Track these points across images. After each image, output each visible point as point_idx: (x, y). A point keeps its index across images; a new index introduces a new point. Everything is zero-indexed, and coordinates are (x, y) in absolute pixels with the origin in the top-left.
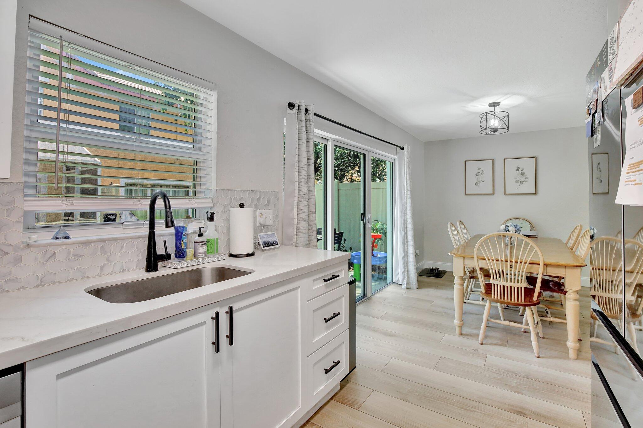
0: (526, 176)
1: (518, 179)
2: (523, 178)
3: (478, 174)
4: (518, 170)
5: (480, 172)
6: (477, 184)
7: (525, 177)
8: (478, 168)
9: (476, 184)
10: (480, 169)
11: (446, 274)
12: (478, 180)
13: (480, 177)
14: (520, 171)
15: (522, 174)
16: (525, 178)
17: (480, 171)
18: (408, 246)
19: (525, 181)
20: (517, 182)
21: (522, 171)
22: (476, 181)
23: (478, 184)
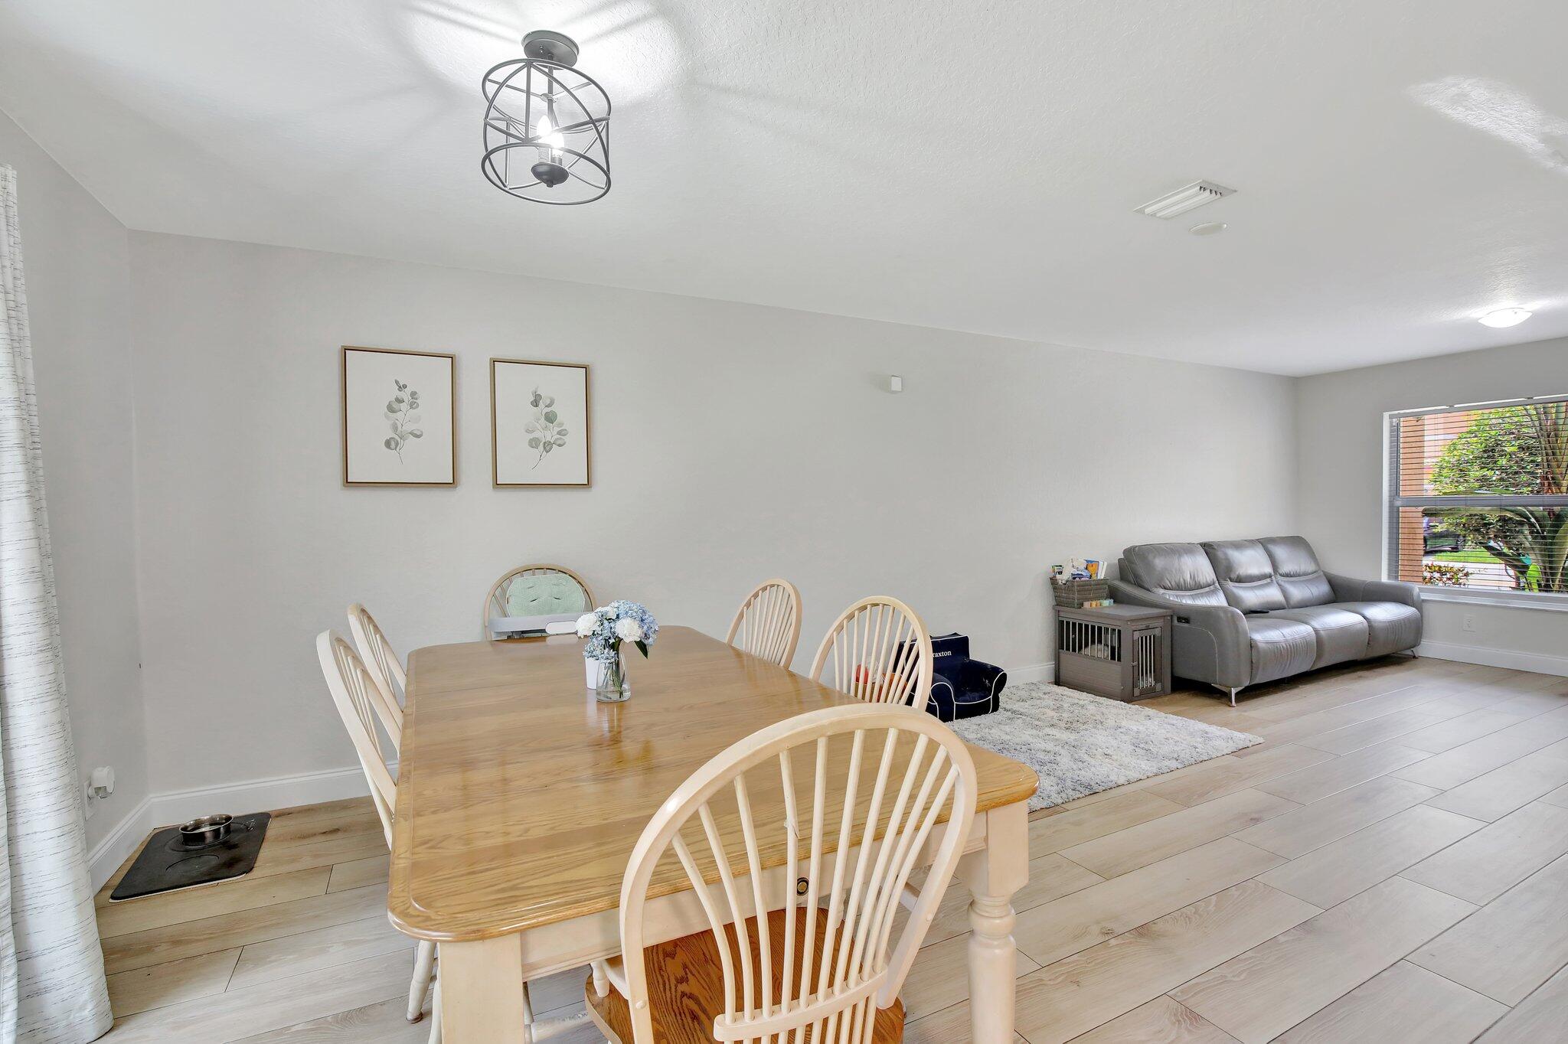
0: (560, 425)
1: (536, 435)
2: (550, 435)
3: (395, 406)
4: (535, 403)
5: (403, 400)
6: (393, 445)
7: (557, 429)
8: (397, 382)
9: (388, 444)
10: (405, 386)
11: (273, 829)
12: (395, 428)
13: (404, 415)
14: (542, 408)
15: (550, 418)
16: (559, 433)
17: (405, 395)
18: (20, 800)
19: (559, 442)
20: (534, 443)
21: (548, 410)
22: (390, 434)
23: (397, 444)
